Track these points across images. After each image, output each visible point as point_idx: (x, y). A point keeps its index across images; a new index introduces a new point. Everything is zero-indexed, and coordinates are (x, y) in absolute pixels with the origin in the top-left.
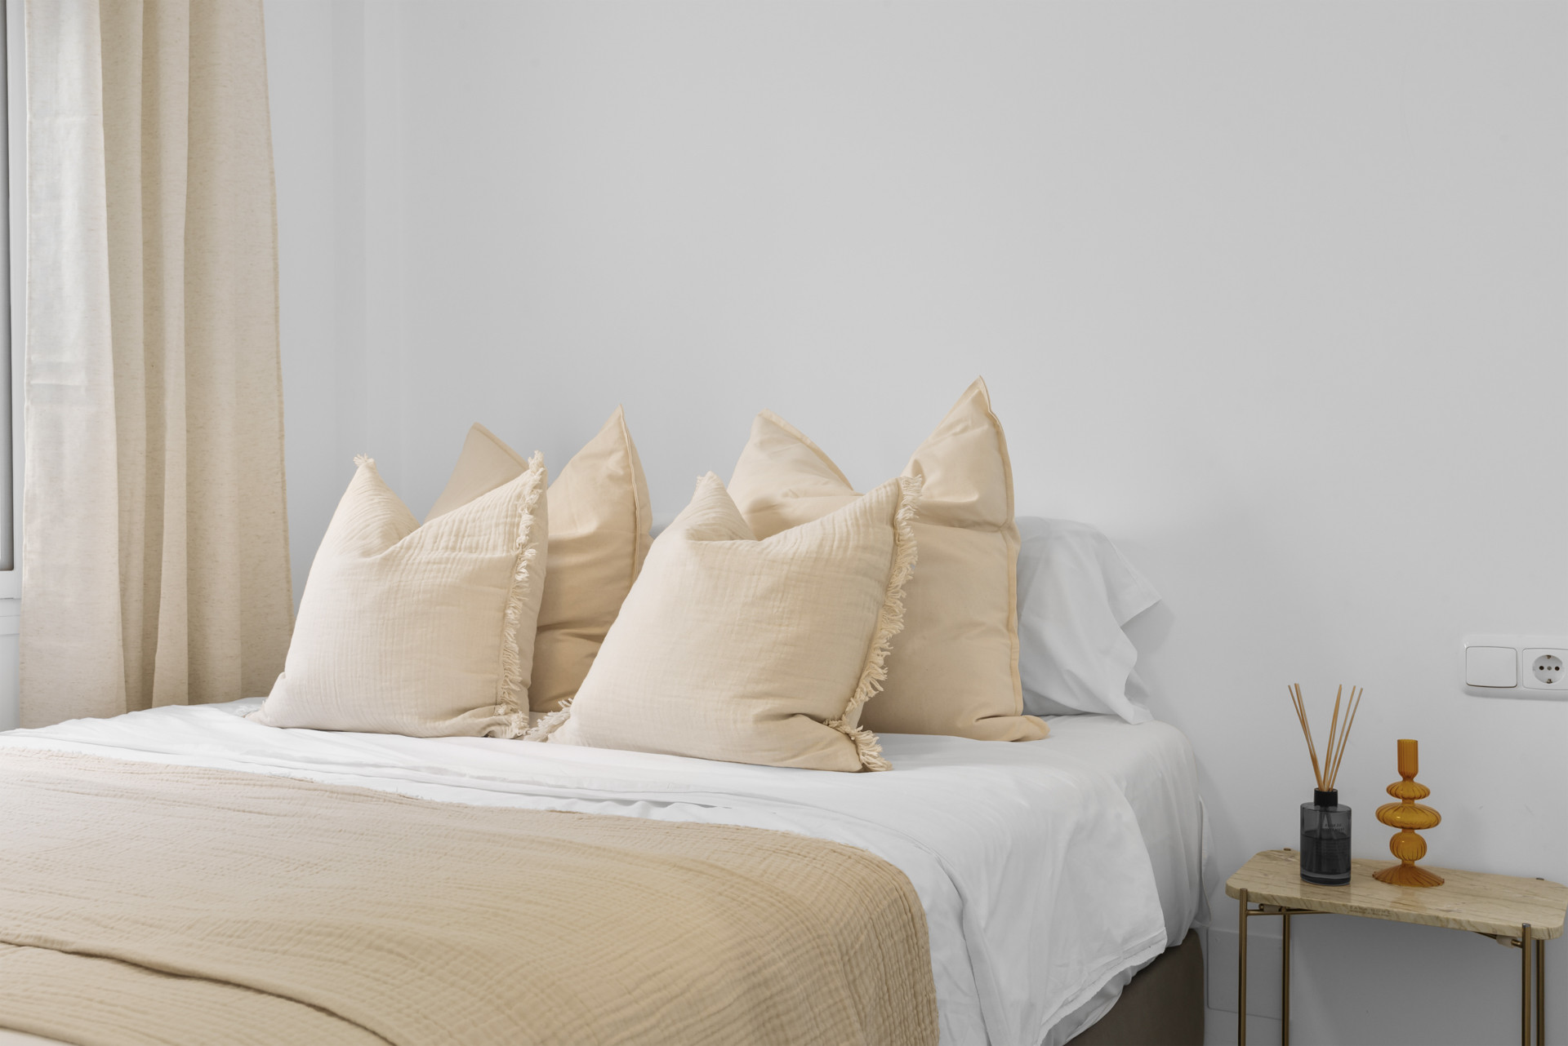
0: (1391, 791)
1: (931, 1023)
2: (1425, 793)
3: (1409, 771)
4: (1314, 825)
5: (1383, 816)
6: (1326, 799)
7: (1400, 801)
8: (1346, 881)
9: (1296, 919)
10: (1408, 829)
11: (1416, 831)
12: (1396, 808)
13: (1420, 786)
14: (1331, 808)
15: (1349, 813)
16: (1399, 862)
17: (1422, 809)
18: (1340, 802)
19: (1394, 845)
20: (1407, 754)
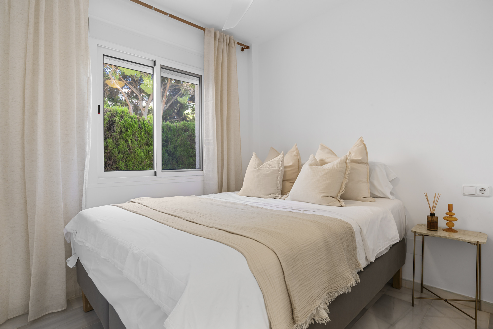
0: (446, 214)
1: (356, 251)
2: (454, 214)
3: (451, 210)
4: (430, 219)
5: (445, 218)
6: (432, 215)
7: (449, 216)
8: (437, 231)
9: (425, 237)
10: (450, 221)
11: (452, 222)
12: (448, 217)
13: (453, 213)
14: (433, 217)
15: (437, 217)
16: (448, 227)
17: (453, 218)
18: (435, 215)
19: (447, 224)
20: (450, 207)
